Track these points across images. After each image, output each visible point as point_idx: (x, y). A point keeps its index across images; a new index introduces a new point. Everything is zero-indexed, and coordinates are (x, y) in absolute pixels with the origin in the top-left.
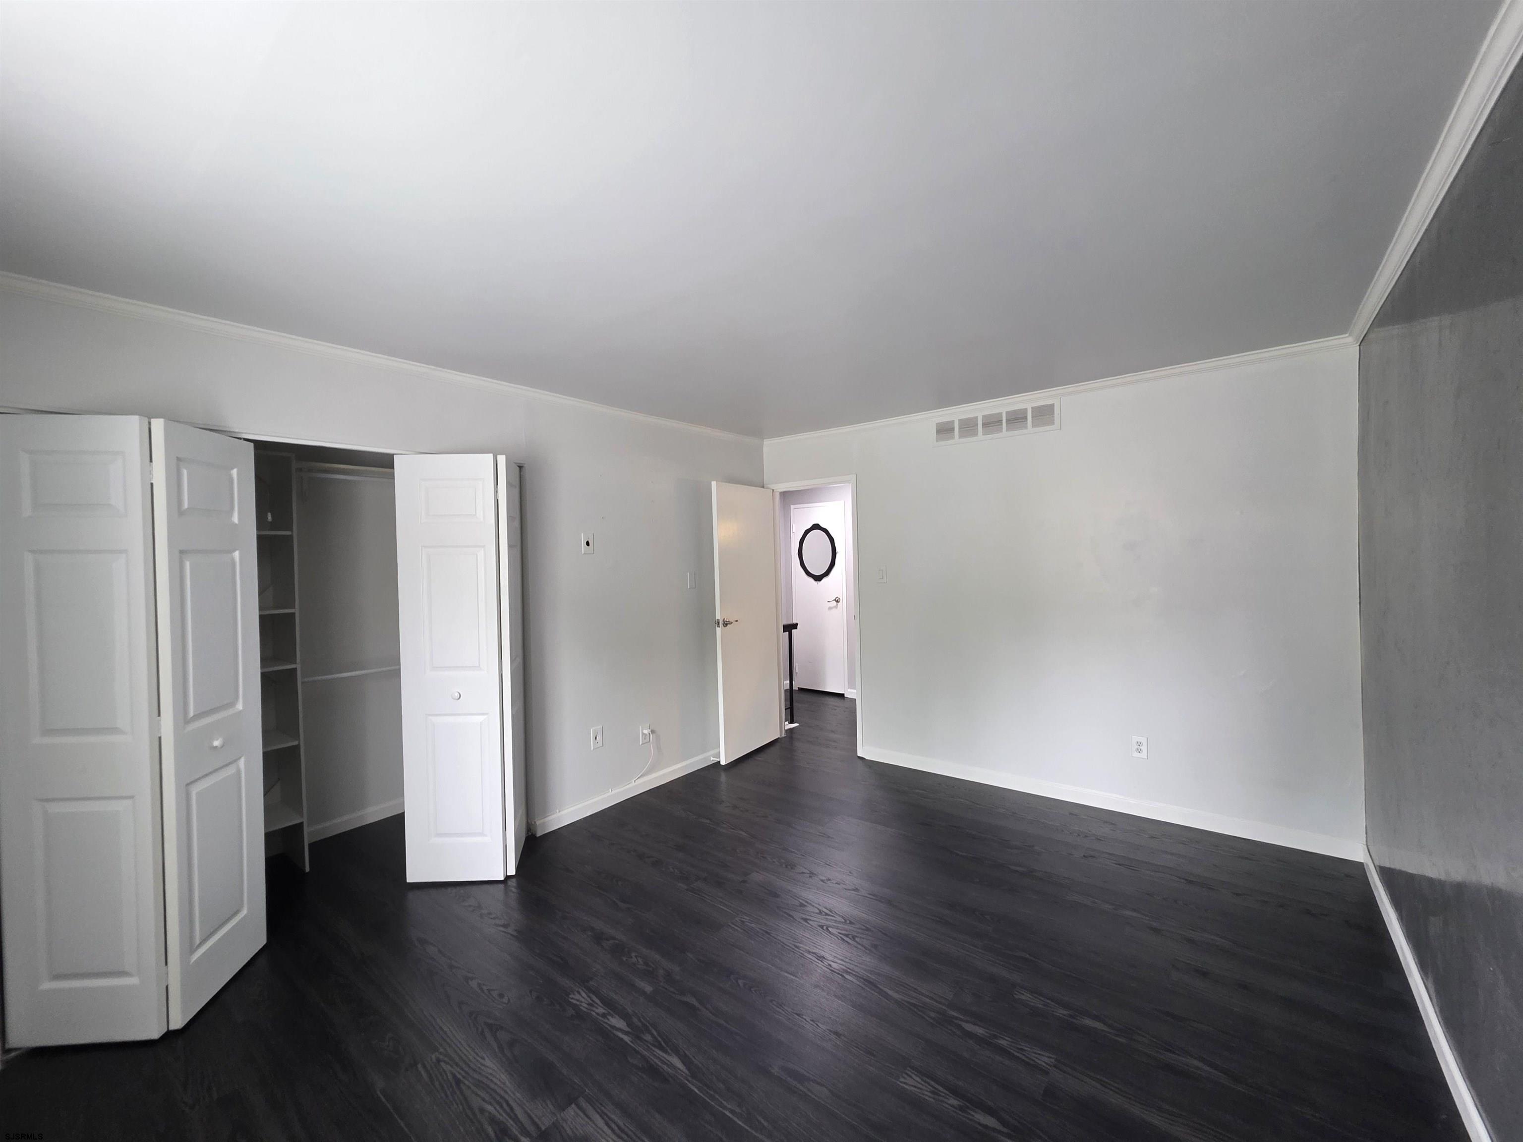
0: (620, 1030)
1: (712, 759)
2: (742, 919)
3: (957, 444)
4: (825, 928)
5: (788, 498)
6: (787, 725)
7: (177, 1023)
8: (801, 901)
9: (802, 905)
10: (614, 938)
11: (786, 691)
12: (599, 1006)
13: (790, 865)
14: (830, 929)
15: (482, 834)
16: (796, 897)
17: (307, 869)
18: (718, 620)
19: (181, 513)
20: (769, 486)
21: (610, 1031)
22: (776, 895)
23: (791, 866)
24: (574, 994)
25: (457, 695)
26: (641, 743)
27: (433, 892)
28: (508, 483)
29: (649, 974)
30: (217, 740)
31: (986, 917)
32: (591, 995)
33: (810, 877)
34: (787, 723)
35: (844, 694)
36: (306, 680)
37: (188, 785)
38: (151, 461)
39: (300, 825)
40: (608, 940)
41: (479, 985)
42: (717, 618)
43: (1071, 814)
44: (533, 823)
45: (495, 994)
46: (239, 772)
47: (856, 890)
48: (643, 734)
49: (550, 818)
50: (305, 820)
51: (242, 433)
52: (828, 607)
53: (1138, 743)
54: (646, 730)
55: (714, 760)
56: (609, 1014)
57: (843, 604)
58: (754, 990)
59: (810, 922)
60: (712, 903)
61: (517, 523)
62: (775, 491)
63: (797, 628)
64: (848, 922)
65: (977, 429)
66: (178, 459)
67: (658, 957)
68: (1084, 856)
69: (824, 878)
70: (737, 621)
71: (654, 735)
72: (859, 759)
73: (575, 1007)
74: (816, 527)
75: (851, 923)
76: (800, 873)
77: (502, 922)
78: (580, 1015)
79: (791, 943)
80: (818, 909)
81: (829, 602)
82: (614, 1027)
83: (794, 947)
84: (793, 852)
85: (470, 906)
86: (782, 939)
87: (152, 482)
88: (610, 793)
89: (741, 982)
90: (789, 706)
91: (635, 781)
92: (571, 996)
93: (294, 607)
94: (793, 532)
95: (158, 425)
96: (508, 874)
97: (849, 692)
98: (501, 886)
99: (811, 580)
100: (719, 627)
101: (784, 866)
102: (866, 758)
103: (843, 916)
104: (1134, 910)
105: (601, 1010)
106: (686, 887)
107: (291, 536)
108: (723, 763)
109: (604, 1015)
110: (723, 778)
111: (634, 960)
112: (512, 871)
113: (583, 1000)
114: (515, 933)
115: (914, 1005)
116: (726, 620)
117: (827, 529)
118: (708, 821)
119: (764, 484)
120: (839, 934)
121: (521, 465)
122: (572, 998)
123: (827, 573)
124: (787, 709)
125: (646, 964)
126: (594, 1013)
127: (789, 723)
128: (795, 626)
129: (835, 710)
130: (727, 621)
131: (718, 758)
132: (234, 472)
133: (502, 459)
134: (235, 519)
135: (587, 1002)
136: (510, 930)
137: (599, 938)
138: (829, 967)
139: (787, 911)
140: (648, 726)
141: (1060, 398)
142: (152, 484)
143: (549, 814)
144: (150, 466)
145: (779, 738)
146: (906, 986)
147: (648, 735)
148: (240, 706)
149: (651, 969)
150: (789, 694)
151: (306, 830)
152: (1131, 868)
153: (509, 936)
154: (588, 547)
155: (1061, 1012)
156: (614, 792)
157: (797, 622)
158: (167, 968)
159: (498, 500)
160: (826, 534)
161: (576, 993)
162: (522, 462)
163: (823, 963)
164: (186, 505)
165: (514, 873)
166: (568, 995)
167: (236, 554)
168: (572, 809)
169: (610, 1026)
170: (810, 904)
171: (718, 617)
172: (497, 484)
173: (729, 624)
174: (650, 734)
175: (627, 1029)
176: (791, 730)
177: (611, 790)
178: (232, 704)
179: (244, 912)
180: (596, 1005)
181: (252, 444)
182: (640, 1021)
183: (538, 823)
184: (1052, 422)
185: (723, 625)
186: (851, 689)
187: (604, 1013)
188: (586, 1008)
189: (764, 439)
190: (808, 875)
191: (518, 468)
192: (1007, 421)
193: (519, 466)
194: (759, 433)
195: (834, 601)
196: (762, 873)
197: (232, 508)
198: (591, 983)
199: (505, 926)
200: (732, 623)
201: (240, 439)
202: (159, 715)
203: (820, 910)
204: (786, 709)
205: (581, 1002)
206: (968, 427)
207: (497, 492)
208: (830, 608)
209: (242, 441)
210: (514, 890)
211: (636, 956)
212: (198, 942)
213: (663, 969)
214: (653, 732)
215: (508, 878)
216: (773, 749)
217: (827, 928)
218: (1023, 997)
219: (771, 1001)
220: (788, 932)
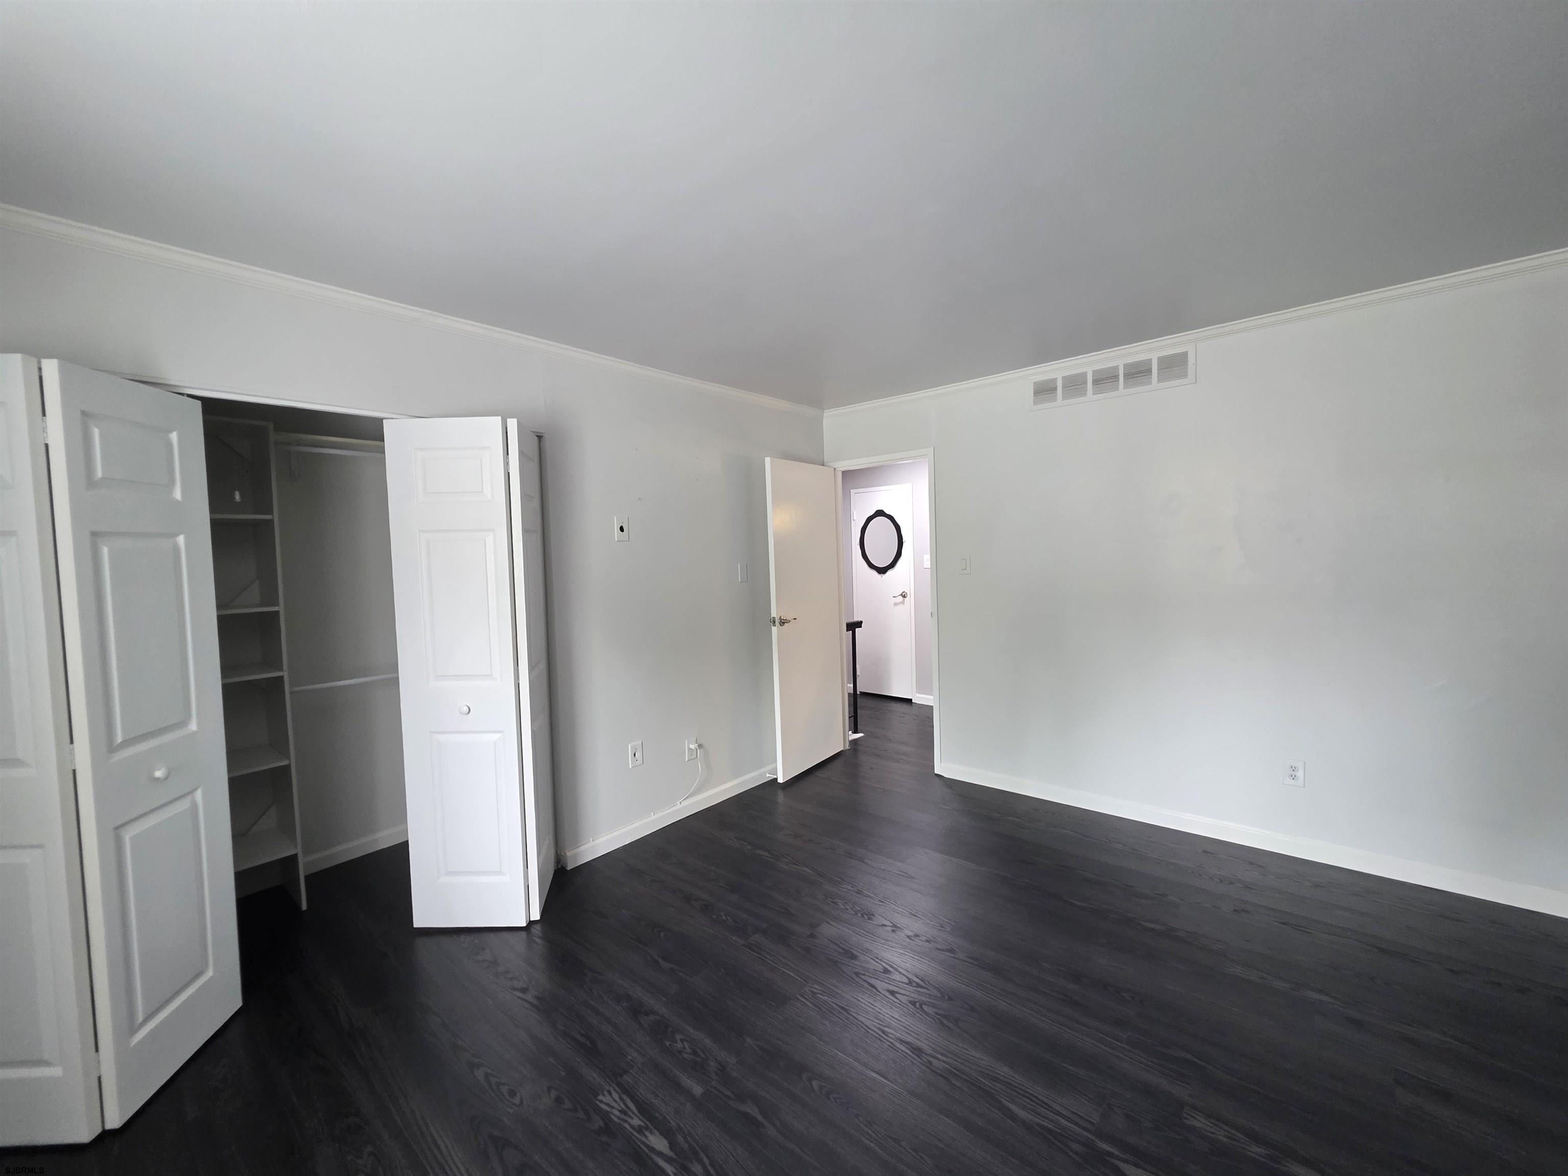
0: (660, 1154)
1: (768, 775)
2: (813, 989)
3: (1060, 405)
4: (918, 1005)
5: (852, 478)
6: (851, 735)
7: (114, 1121)
8: (883, 964)
9: (886, 971)
10: (653, 1012)
11: (849, 694)
12: (635, 1114)
13: (867, 915)
14: (925, 1007)
15: (500, 873)
16: (877, 958)
17: (304, 907)
18: (774, 618)
19: (91, 483)
20: (831, 464)
21: (647, 1154)
22: (854, 957)
23: (870, 916)
24: (604, 1095)
25: (466, 709)
26: (687, 760)
27: (444, 940)
28: (521, 453)
29: (698, 1067)
30: (159, 770)
31: (1124, 995)
32: (624, 1097)
33: (893, 931)
34: (850, 732)
35: (911, 700)
36: (296, 689)
37: (117, 828)
38: (44, 414)
39: (295, 856)
40: (647, 1014)
41: (487, 1076)
42: (772, 616)
43: (1205, 852)
44: (563, 854)
45: (504, 1090)
46: (194, 805)
47: (951, 951)
48: (690, 749)
49: (582, 848)
50: (299, 851)
51: (185, 387)
52: (893, 604)
53: (1292, 767)
54: (692, 744)
55: (769, 777)
56: (647, 1128)
57: (910, 600)
58: (834, 1098)
59: (897, 995)
60: (774, 965)
61: (536, 504)
62: (837, 469)
63: (861, 627)
64: (946, 997)
65: (1087, 387)
66: (84, 414)
67: (708, 1042)
68: (1235, 910)
69: (910, 934)
70: (795, 619)
71: (702, 750)
72: (937, 778)
73: (605, 1116)
74: (880, 513)
75: (950, 999)
76: (879, 926)
77: (520, 984)
78: (609, 1129)
79: (876, 1027)
80: (907, 977)
81: (894, 597)
82: (652, 1149)
83: (880, 1033)
84: (870, 897)
85: (484, 961)
86: (863, 1019)
87: (46, 442)
88: (653, 817)
89: (815, 1084)
90: (853, 714)
91: (680, 803)
92: (600, 1097)
93: (278, 605)
94: (854, 520)
95: (51, 368)
96: (531, 920)
97: (918, 697)
98: (523, 934)
99: (874, 573)
100: (775, 626)
101: (859, 915)
102: (945, 776)
103: (938, 988)
104: (1320, 991)
105: (636, 1122)
106: (742, 942)
107: (272, 521)
108: (780, 780)
109: (640, 1130)
110: (781, 797)
111: (679, 1045)
112: (536, 916)
113: (614, 1104)
114: (535, 1001)
115: (1049, 1131)
116: (782, 618)
117: (893, 516)
118: (766, 854)
119: (824, 462)
120: (935, 1015)
121: (541, 435)
122: (601, 1101)
123: (892, 565)
124: (851, 717)
125: (694, 1053)
126: (627, 1126)
127: (852, 732)
128: (859, 624)
129: (903, 717)
130: (784, 620)
131: (774, 775)
132: (174, 436)
133: (512, 424)
134: (178, 495)
135: (620, 1109)
136: (529, 997)
137: (636, 1010)
138: (929, 1065)
139: (870, 980)
140: (695, 739)
141: (1196, 345)
142: (47, 446)
143: (582, 844)
144: (43, 421)
145: (842, 750)
146: (1034, 1099)
147: (695, 750)
148: (193, 726)
149: (699, 1060)
150: (852, 699)
151: (301, 861)
152: (1299, 928)
153: (527, 1005)
154: (622, 533)
155: (1256, 1150)
156: (657, 816)
157: (861, 620)
158: (98, 1055)
159: (509, 473)
160: (891, 521)
161: (606, 1093)
162: (542, 431)
163: (921, 1059)
164: (99, 474)
165: (538, 918)
166: (596, 1095)
167: (181, 540)
168: (609, 837)
169: (648, 1146)
170: (897, 970)
171: (774, 614)
172: (508, 454)
173: (786, 622)
174: (697, 749)
175: (671, 1154)
176: (854, 742)
177: (653, 814)
178: (183, 724)
179: (210, 973)
180: (631, 1114)
181: (199, 403)
182: (687, 1142)
183: (568, 854)
184: (1184, 375)
185: (780, 623)
186: (919, 693)
187: (640, 1126)
188: (619, 1118)
189: (824, 410)
190: (889, 929)
191: (536, 437)
192: (1126, 375)
193: (537, 436)
194: (818, 402)
195: (901, 596)
196: (831, 923)
197: (172, 482)
198: (626, 1078)
199: (524, 990)
200: (790, 621)
201: (182, 394)
202: (72, 742)
203: (909, 979)
204: (849, 718)
205: (612, 1107)
206: (1075, 385)
207: (508, 463)
208: (896, 604)
209: (186, 398)
210: (538, 940)
211: (682, 1040)
212: (140, 1019)
213: (716, 1059)
214: (700, 746)
215: (531, 923)
216: (837, 763)
217: (921, 1006)
218: (1196, 1123)
219: (857, 1116)
220: (871, 1010)
